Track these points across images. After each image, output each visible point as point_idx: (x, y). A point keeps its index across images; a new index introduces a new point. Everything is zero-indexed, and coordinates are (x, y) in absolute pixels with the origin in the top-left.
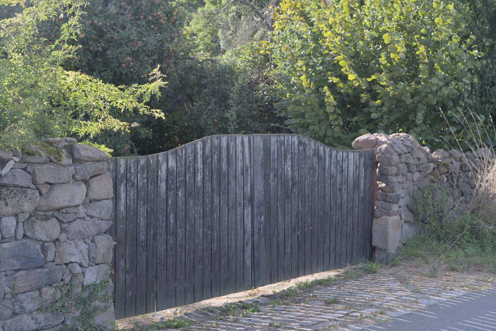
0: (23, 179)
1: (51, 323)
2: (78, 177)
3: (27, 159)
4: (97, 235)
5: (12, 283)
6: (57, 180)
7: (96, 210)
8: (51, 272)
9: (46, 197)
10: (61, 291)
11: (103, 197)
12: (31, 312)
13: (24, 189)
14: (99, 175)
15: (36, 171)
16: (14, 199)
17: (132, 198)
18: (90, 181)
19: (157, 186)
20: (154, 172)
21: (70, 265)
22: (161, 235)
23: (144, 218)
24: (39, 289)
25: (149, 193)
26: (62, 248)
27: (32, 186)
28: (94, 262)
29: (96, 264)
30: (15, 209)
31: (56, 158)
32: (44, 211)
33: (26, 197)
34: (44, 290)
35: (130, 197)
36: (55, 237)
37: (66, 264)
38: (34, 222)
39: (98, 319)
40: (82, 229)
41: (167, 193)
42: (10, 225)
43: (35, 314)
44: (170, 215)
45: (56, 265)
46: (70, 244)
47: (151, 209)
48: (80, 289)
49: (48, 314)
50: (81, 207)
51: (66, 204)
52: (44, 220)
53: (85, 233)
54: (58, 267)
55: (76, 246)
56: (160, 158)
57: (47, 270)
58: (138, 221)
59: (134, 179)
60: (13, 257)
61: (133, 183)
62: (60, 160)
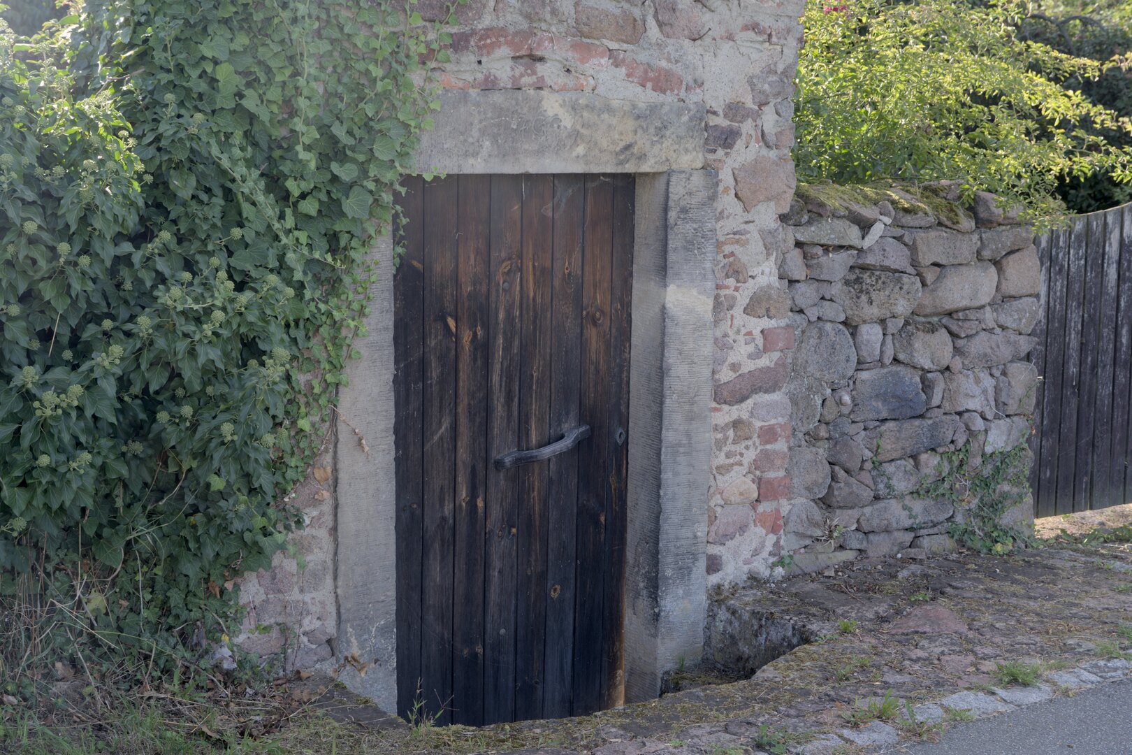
0: (897, 257)
1: (933, 518)
2: (986, 254)
3: (903, 220)
4: (1011, 361)
5: (875, 443)
6: (951, 259)
7: (1011, 316)
8: (935, 427)
9: (933, 290)
10: (950, 462)
11: (1024, 292)
12: (902, 496)
13: (897, 275)
14: (1018, 250)
15: (919, 241)
16: (882, 293)
17: (1058, 294)
18: (1004, 261)
19: (1102, 274)
20: (1098, 246)
21: (966, 415)
22: (1104, 366)
23: (1077, 333)
24: (914, 457)
25: (1087, 286)
26: (955, 384)
27: (910, 270)
28: (1004, 411)
29: (1008, 416)
30: (883, 311)
31: (949, 219)
32: (925, 316)
33: (901, 288)
34: (924, 457)
35: (1055, 293)
36: (945, 363)
37: (960, 414)
38: (913, 334)
39: (1007, 518)
40: (989, 351)
41: (1118, 286)
42: (874, 338)
43: (908, 501)
44: (1122, 328)
45: (945, 414)
46: (968, 376)
47: (1090, 316)
48: (978, 460)
49: (929, 502)
50: (988, 309)
51: (965, 303)
52: (928, 332)
53: (994, 358)
54: (948, 417)
55: (978, 381)
56: (1110, 219)
57: (930, 422)
58: (1067, 339)
59: (1063, 259)
60: (877, 396)
61: (1062, 267)
62: (958, 222)
